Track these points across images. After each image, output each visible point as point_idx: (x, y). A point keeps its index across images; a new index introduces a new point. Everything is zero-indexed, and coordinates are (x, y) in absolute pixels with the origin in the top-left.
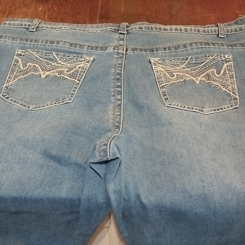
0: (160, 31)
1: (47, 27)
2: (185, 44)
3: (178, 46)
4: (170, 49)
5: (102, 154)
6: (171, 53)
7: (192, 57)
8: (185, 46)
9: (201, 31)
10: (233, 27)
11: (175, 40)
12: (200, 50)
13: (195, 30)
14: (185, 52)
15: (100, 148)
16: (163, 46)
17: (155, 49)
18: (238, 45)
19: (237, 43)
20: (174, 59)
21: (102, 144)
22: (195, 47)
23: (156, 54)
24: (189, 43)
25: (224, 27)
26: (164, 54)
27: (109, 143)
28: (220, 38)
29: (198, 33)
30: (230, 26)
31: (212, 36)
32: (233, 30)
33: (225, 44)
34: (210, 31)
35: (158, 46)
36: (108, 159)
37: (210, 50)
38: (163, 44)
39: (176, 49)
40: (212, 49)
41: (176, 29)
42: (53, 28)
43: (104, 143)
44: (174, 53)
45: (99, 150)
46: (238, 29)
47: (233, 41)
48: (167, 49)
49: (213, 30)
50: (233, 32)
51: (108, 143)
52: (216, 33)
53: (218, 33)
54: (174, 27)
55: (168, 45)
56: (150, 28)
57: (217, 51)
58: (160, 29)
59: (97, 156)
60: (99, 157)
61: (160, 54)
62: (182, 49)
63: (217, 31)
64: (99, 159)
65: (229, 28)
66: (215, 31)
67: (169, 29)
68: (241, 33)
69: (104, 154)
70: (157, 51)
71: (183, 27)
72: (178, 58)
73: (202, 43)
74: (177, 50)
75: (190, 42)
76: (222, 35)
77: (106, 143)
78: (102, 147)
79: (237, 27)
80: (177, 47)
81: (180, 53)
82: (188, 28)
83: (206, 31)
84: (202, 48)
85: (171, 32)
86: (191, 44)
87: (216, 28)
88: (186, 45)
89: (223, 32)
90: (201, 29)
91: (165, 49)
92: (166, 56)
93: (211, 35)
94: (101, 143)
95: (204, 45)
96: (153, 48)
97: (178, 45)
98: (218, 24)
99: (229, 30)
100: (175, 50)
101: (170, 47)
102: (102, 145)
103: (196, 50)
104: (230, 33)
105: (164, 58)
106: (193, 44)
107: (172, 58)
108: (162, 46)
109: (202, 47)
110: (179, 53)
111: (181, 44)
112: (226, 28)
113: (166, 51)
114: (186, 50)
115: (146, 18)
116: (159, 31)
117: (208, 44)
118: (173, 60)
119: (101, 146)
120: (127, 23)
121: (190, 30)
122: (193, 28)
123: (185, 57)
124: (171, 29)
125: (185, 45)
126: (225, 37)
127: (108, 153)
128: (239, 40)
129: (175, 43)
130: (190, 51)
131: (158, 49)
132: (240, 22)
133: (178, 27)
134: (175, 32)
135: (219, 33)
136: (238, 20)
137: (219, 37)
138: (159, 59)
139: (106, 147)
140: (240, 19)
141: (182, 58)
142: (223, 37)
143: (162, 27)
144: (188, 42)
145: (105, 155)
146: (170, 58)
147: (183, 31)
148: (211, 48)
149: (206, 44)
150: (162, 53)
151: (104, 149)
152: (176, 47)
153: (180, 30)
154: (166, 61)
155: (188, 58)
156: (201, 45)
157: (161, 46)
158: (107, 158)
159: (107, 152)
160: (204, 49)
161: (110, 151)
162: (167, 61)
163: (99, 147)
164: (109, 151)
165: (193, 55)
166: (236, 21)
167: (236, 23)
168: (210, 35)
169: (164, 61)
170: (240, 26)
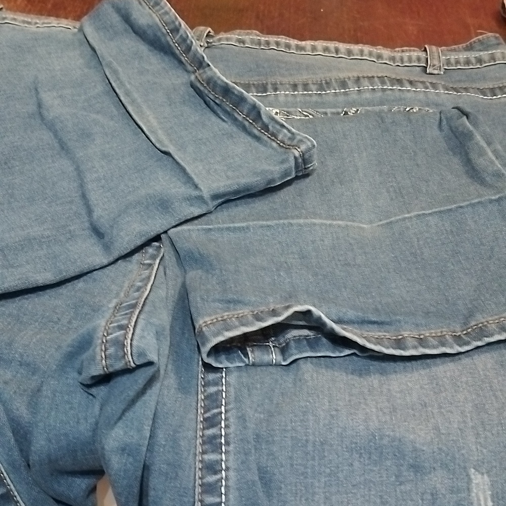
0: (287, 51)
1: (15, 19)
2: (344, 78)
3: (327, 83)
4: (306, 87)
5: (111, 351)
6: (308, 98)
7: (358, 110)
8: (343, 84)
9: (385, 56)
10: (462, 56)
11: (320, 68)
12: (379, 94)
13: (370, 54)
14: (341, 98)
15: (108, 335)
16: (292, 80)
17: (269, 86)
18: (471, 90)
19: (469, 86)
20: (312, 113)
21: (112, 325)
22: (368, 87)
23: (272, 98)
24: (354, 77)
25: (439, 53)
26: (290, 99)
27: (133, 324)
28: (430, 74)
29: (378, 60)
30: (454, 53)
31: (410, 71)
32: (462, 60)
33: (440, 85)
34: (406, 59)
35: (278, 79)
36: (128, 364)
37: (403, 96)
38: (291, 75)
39: (321, 88)
40: (409, 95)
41: (326, 49)
42: (29, 23)
43: (119, 323)
44: (314, 98)
45: (104, 341)
46: (473, 61)
47: (460, 81)
48: (300, 88)
49: (414, 58)
50: (461, 66)
51: (130, 323)
52: (420, 63)
53: (424, 65)
54: (320, 44)
55: (304, 77)
56: (263, 42)
57: (420, 101)
58: (288, 46)
59: (99, 358)
60: (104, 361)
61: (282, 99)
62: (335, 90)
63: (424, 60)
64: (102, 365)
65: (453, 57)
66: (419, 59)
67: (309, 48)
68: (479, 68)
69: (117, 351)
70: (276, 90)
71: (342, 47)
72: (324, 110)
73: (386, 78)
74: (324, 92)
75: (356, 75)
76: (434, 69)
77: (125, 322)
78: (111, 334)
79: (472, 55)
80: (325, 85)
81: (331, 98)
82: (356, 48)
83: (398, 58)
84: (384, 90)
85: (314, 54)
86: (358, 80)
87: (422, 55)
88: (345, 81)
89: (436, 62)
90: (386, 52)
91: (295, 87)
92: (295, 105)
93: (408, 68)
94: (110, 324)
95: (388, 84)
96: (267, 84)
97: (328, 79)
98: (426, 46)
99: (453, 61)
100: (319, 92)
101: (308, 84)
102: (114, 327)
103: (368, 95)
104: (453, 66)
105: (289, 110)
106: (362, 80)
107: (310, 111)
108: (289, 78)
109: (385, 87)
110: (326, 98)
111: (336, 79)
112: (446, 56)
113: (296, 93)
114: (345, 94)
115: (257, 17)
116: (284, 50)
117: (400, 82)
118: (310, 114)
119: (110, 331)
120: (209, 29)
121: (358, 53)
122: (367, 49)
123: (340, 110)
124: (314, 48)
125: (342, 82)
126: (442, 73)
127: (129, 348)
128: (473, 81)
129: (321, 76)
130: (355, 96)
131: (279, 86)
132: (478, 47)
133: (332, 45)
134: (323, 54)
135: (427, 65)
136: (475, 42)
137: (428, 72)
138: (278, 112)
139: (122, 332)
140: (478, 39)
141: (334, 110)
142: (436, 72)
143: (294, 42)
144: (350, 75)
145: (120, 354)
146: (303, 110)
147: (341, 53)
148: (406, 93)
149: (395, 81)
150: (286, 95)
151: (117, 337)
152: (321, 84)
153: (334, 51)
154: (293, 116)
155: (349, 113)
156: (383, 83)
157: (285, 80)
158: (126, 363)
159: (124, 344)
160: (389, 92)
161: (135, 343)
162: (295, 117)
163: (105, 334)
164: (131, 344)
165: (362, 105)
166: (470, 43)
167: (470, 48)
168: (406, 68)
169: (288, 116)
170: (477, 54)
